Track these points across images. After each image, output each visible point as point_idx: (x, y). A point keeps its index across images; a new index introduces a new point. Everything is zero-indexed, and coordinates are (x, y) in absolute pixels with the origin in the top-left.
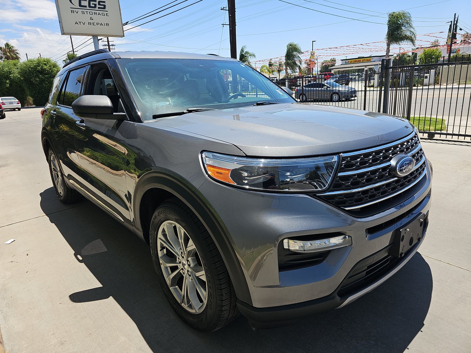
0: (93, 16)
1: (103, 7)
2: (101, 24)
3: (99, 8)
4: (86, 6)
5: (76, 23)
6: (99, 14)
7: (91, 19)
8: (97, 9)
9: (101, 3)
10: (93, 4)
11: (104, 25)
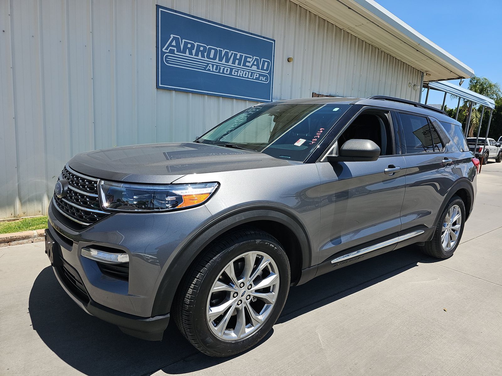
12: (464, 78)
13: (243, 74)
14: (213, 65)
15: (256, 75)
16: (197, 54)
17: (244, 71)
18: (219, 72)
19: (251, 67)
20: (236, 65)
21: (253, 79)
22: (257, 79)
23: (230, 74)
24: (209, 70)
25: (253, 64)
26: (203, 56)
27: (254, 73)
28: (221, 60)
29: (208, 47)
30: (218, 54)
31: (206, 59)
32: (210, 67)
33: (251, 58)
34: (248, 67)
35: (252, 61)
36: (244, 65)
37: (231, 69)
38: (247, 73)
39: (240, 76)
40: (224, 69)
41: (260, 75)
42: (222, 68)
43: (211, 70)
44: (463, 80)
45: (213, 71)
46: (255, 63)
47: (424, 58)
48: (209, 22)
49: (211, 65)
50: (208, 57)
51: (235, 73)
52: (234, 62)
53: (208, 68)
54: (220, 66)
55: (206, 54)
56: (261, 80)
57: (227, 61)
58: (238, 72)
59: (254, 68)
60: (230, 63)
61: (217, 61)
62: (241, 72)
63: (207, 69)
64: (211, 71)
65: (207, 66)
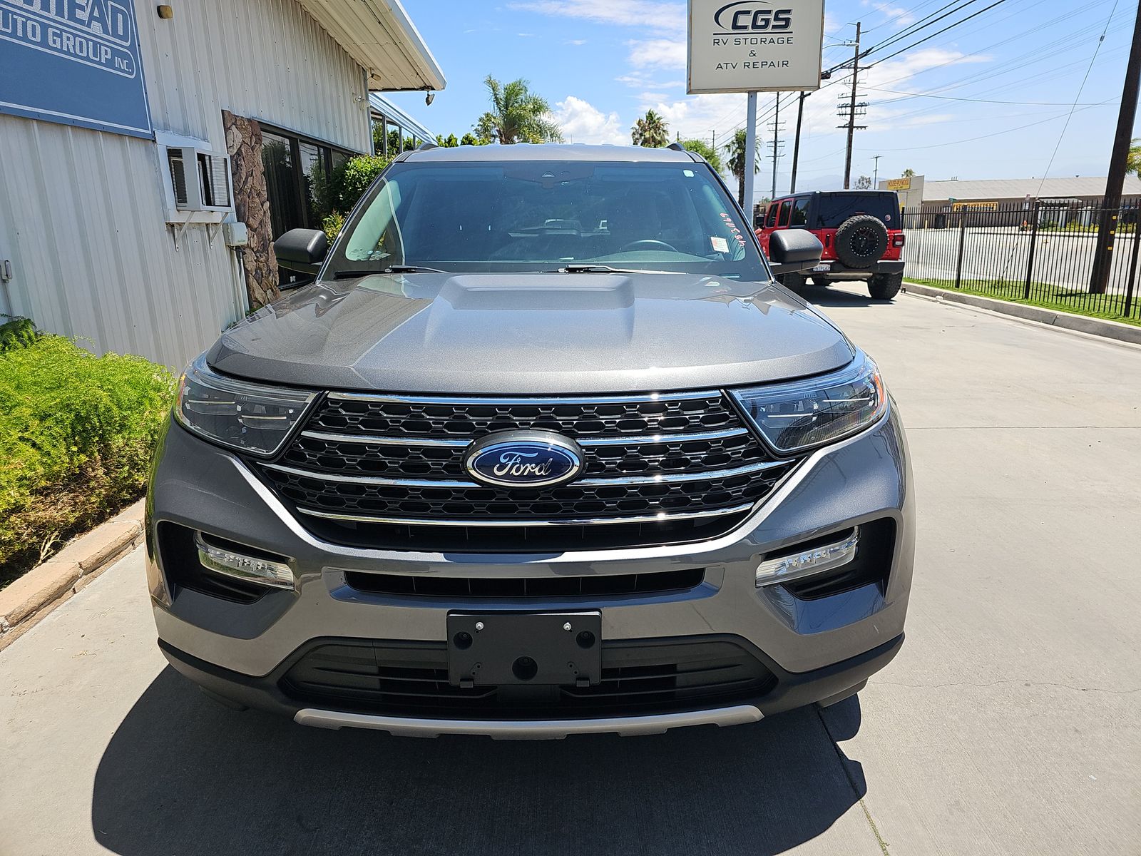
0: (758, 48)
1: (784, 24)
2: (772, 64)
3: (774, 27)
4: (745, 27)
5: (720, 66)
6: (772, 41)
7: (752, 55)
8: (769, 29)
9: (781, 16)
10: (762, 19)
11: (776, 66)
12: (433, 89)
13: (74, 47)
15: (106, 52)
17: (74, 36)
19: (89, 26)
20: (53, 12)
21: (99, 63)
22: (108, 63)
25: (92, 17)
27: (100, 44)
34: (81, 22)
35: (87, 5)
36: (72, 16)
37: (45, 28)
38: (84, 42)
39: (68, 53)
40: (24, 26)
41: (114, 52)
42: (20, 20)
44: (431, 92)
47: (383, 39)
51: (54, 42)
52: (45, 5)
54: (13, 13)
56: (120, 69)
58: (60, 36)
60: (37, 6)
62: (68, 39)
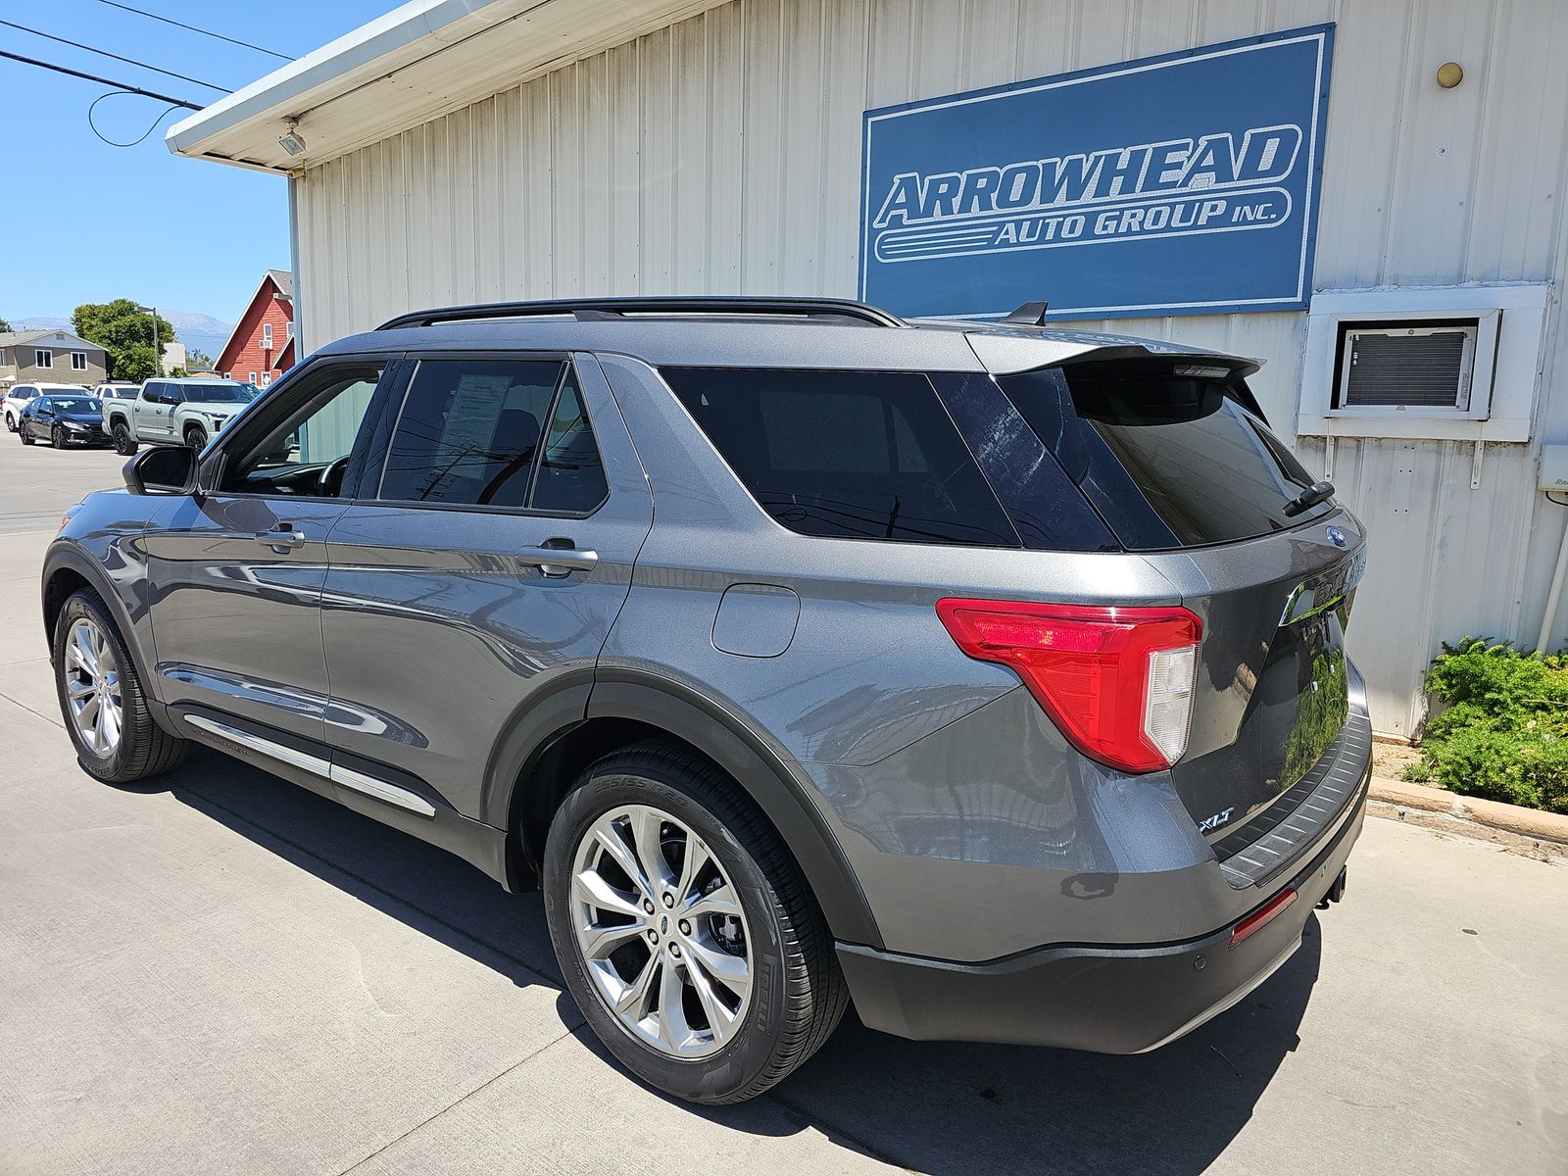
13: (1141, 223)
14: (1018, 225)
15: (1214, 208)
16: (965, 207)
17: (1146, 208)
18: (1042, 240)
19: (1185, 184)
20: (1114, 193)
21: (1196, 227)
22: (1212, 222)
23: (1088, 233)
24: (1005, 243)
25: (1198, 168)
26: (985, 205)
27: (1202, 202)
28: (1048, 196)
29: (1002, 172)
30: (1040, 182)
31: (996, 210)
32: (1007, 233)
33: (1185, 147)
34: (1172, 185)
35: (1189, 158)
36: (1152, 183)
38: (1167, 209)
39: (1129, 232)
40: (1060, 225)
41: (1232, 203)
42: (1053, 223)
43: (1013, 240)
45: (1019, 244)
46: (1209, 160)
48: (1010, 90)
49: (1011, 227)
50: (1003, 202)
51: (1105, 228)
52: (1103, 189)
53: (1002, 236)
54: (1045, 218)
55: (994, 196)
56: (1245, 222)
57: (1075, 192)
58: (1119, 218)
59: (1205, 181)
60: (1088, 196)
61: (1035, 204)
62: (1133, 216)
63: (996, 243)
64: (1013, 245)
65: (996, 234)
